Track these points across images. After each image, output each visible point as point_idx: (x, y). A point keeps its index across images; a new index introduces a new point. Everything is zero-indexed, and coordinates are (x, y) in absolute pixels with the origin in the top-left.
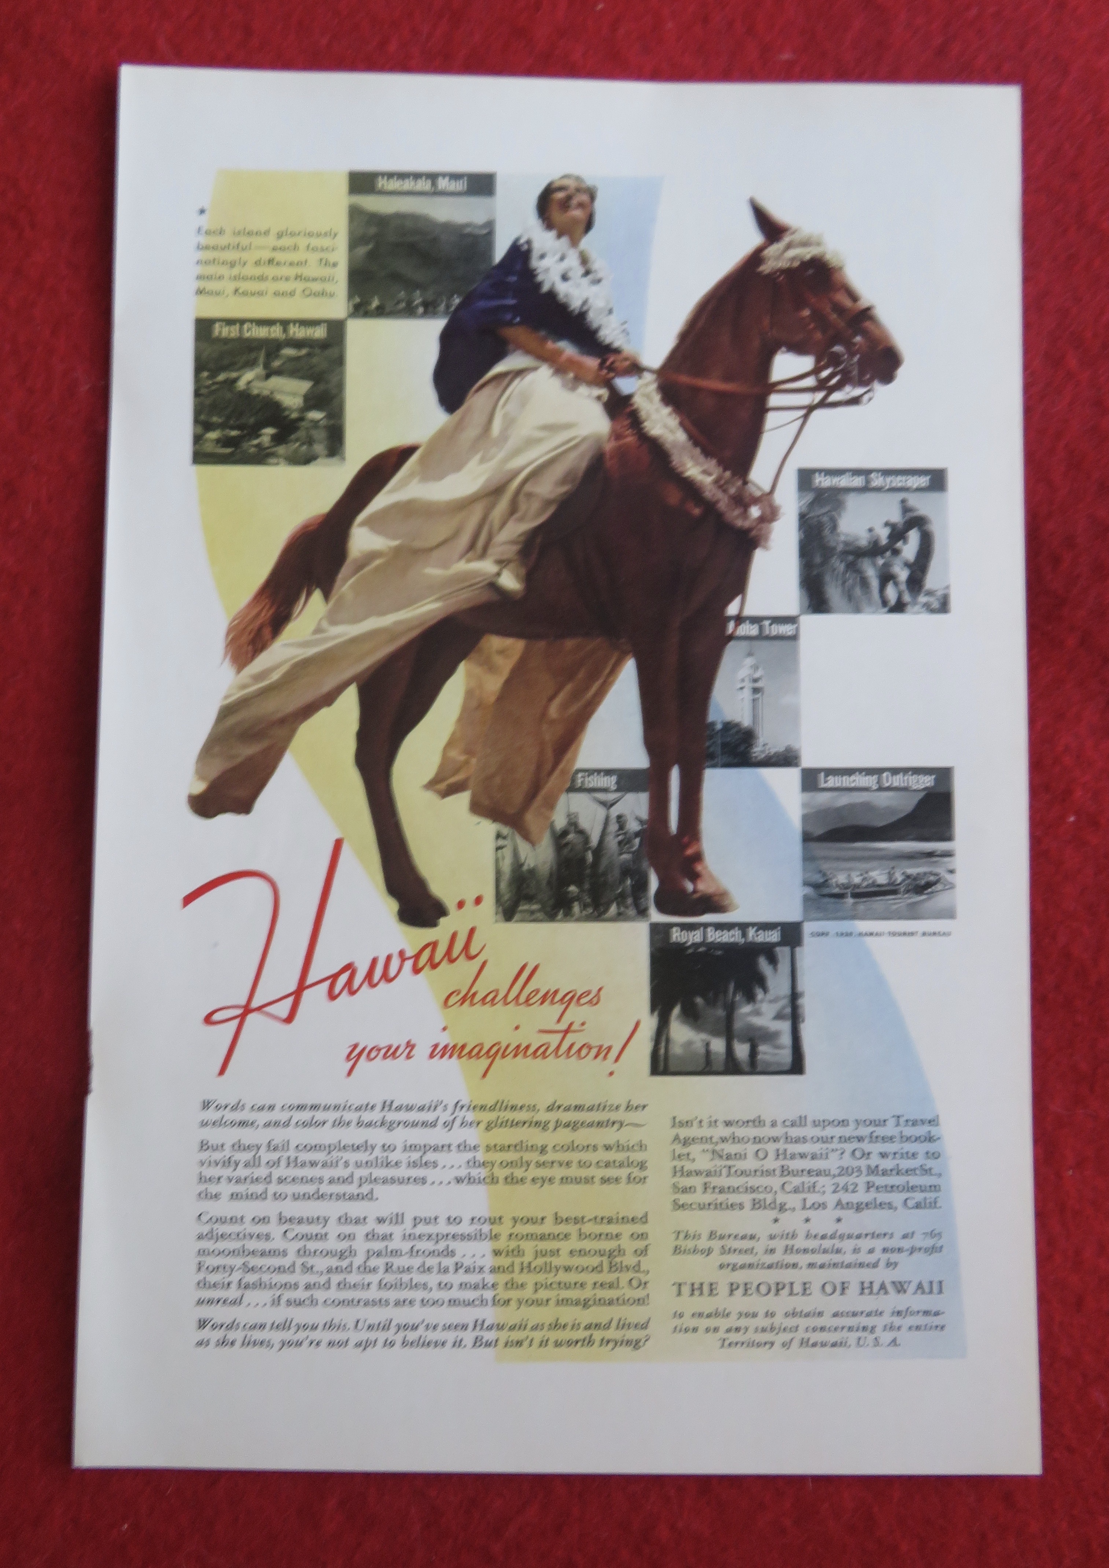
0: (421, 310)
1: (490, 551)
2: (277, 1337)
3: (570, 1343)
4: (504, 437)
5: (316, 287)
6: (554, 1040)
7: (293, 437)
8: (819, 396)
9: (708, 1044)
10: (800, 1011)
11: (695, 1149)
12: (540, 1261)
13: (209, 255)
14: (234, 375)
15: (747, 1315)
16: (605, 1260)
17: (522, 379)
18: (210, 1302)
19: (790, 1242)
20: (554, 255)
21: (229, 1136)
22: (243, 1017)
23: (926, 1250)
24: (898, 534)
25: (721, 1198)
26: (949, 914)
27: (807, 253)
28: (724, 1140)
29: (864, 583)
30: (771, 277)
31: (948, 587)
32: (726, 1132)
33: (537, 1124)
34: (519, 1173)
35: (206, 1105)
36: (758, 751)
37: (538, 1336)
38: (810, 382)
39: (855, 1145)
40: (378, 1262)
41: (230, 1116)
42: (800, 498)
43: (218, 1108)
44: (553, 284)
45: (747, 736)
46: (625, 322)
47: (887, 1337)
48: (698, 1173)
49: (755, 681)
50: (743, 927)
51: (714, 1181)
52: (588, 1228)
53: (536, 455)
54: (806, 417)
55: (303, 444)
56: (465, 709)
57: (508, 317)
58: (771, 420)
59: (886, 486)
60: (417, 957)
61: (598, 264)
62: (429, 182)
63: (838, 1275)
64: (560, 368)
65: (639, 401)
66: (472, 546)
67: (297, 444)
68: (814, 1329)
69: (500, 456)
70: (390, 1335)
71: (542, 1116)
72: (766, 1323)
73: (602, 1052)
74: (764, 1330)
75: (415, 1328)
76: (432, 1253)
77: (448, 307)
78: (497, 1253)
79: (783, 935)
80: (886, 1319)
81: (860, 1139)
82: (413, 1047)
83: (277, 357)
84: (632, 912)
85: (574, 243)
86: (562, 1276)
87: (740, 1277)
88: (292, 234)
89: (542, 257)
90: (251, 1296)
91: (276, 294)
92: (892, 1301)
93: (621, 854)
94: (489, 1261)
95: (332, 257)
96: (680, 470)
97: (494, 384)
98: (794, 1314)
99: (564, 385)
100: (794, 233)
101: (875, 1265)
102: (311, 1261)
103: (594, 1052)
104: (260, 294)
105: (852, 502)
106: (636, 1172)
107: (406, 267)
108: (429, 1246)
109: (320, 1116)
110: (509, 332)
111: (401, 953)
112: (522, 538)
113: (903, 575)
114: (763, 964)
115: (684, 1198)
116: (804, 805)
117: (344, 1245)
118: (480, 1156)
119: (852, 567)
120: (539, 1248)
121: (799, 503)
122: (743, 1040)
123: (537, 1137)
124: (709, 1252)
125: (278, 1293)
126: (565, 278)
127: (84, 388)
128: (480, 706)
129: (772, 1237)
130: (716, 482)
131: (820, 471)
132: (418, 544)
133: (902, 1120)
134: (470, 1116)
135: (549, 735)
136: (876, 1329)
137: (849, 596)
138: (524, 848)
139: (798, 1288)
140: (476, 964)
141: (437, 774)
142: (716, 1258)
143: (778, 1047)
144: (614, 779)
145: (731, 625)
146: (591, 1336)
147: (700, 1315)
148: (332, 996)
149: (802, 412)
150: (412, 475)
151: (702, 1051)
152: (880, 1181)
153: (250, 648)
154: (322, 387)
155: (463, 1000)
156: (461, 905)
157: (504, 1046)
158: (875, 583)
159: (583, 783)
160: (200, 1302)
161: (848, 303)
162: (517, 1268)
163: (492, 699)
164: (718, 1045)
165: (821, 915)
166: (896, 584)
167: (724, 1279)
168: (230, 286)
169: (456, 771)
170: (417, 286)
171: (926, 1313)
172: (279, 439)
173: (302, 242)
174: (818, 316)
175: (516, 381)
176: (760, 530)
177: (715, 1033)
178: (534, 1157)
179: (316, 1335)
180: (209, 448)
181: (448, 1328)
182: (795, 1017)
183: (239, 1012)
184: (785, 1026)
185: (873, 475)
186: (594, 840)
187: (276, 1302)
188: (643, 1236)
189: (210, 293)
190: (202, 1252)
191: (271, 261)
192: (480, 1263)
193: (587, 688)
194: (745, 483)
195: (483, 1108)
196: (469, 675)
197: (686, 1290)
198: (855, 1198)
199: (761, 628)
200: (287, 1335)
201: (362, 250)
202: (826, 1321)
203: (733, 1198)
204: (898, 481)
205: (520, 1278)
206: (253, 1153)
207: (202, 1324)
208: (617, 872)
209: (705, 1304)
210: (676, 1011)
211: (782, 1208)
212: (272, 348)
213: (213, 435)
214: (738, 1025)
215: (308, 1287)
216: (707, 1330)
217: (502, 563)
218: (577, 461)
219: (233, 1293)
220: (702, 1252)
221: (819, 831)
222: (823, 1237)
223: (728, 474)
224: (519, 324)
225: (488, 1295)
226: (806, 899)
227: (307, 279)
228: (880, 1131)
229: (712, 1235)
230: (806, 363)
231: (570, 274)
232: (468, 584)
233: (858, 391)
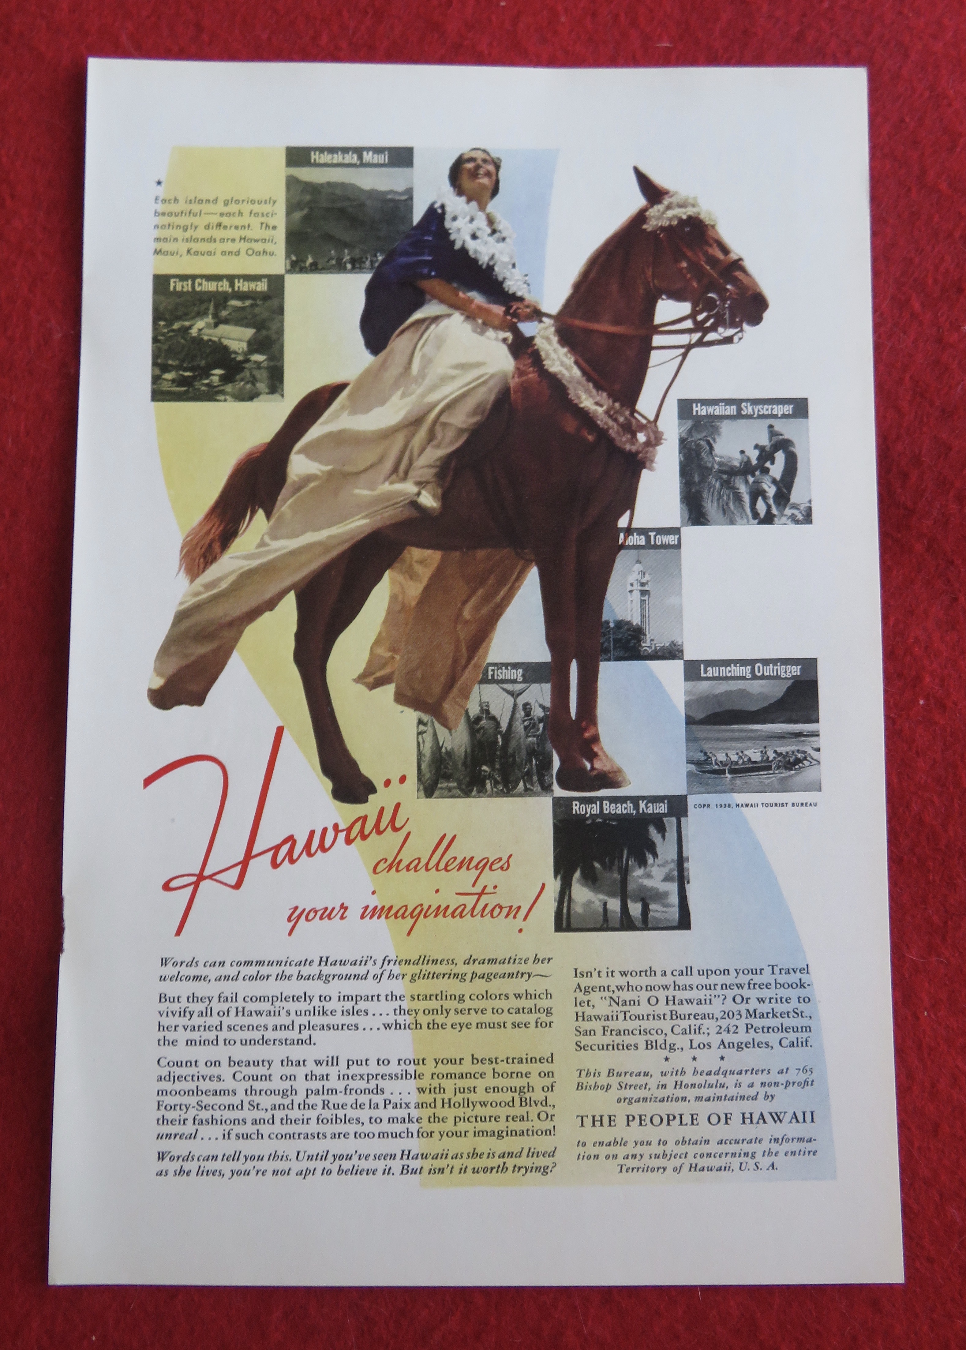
0: (349, 266)
1: (411, 474)
2: (227, 1167)
3: (485, 1170)
4: (423, 374)
5: (259, 247)
6: (470, 901)
7: (238, 377)
8: (696, 336)
9: (605, 904)
10: (686, 874)
11: (595, 997)
12: (459, 1097)
13: (166, 220)
14: (187, 324)
15: (642, 1143)
16: (516, 1096)
17: (437, 325)
18: (169, 1136)
19: (679, 1078)
20: (464, 218)
21: (184, 989)
22: (196, 885)
23: (799, 1084)
24: (766, 455)
25: (618, 1039)
26: (817, 787)
27: (683, 213)
28: (620, 988)
29: (738, 498)
30: (653, 234)
31: (810, 502)
32: (622, 981)
33: (456, 976)
34: (440, 1019)
35: (164, 962)
36: (646, 645)
37: (457, 1163)
38: (689, 324)
39: (736, 991)
40: (317, 1100)
41: (185, 971)
42: (680, 425)
43: (175, 964)
44: (464, 241)
45: (638, 633)
46: (526, 275)
47: (765, 1162)
48: (598, 1018)
49: (643, 584)
50: (635, 800)
51: (612, 1024)
52: (502, 1067)
53: (450, 390)
54: (684, 356)
55: (248, 383)
56: (389, 612)
57: (425, 271)
58: (655, 357)
59: (754, 414)
60: (349, 830)
61: (503, 224)
62: (355, 156)
63: (721, 1107)
64: (470, 316)
65: (539, 342)
66: (395, 470)
67: (242, 383)
68: (702, 1156)
69: (419, 391)
70: (327, 1164)
71: (461, 969)
72: (660, 1150)
73: (512, 911)
74: (657, 1157)
75: (349, 1157)
76: (363, 1092)
77: (372, 263)
78: (421, 1090)
79: (669, 808)
80: (765, 1145)
81: (740, 986)
82: (346, 908)
83: (225, 308)
84: (537, 788)
85: (482, 207)
86: (480, 1111)
87: (636, 1109)
88: (237, 202)
89: (455, 219)
90: (204, 1131)
91: (224, 253)
92: (771, 1129)
93: (527, 737)
94: (414, 1098)
95: (272, 221)
96: (575, 402)
97: (413, 329)
98: (684, 1142)
99: (474, 331)
100: (671, 197)
101: (755, 1098)
102: (257, 1099)
103: (505, 911)
104: (209, 253)
105: (726, 427)
106: (543, 1017)
107: (337, 230)
108: (362, 1084)
109: (264, 970)
110: (426, 284)
111: (336, 827)
112: (438, 463)
113: (771, 491)
114: (653, 833)
115: (585, 1040)
116: (687, 693)
117: (286, 1085)
118: (405, 1005)
119: (727, 484)
120: (457, 1087)
121: (679, 430)
122: (635, 901)
123: (455, 987)
124: (609, 1086)
125: (228, 1128)
126: (474, 237)
127: (58, 336)
128: (404, 608)
129: (663, 1074)
130: (607, 412)
131: (697, 401)
132: (348, 468)
133: (777, 970)
134: (397, 970)
135: (463, 633)
136: (756, 1155)
137: (725, 511)
138: (442, 733)
139: (687, 1119)
140: (402, 834)
141: (365, 670)
142: (615, 1093)
143: (668, 906)
144: (520, 671)
145: (622, 536)
146: (504, 1163)
147: (601, 1144)
148: (275, 865)
149: (682, 351)
150: (343, 408)
151: (601, 910)
152: (757, 1023)
153: (202, 560)
154: (264, 332)
155: (391, 866)
156: (387, 783)
157: (425, 908)
158: (747, 498)
159: (493, 676)
160: (160, 1137)
161: (721, 256)
162: (439, 1103)
163: (414, 603)
164: (614, 905)
165: (703, 789)
166: (765, 499)
167: (621, 1112)
168: (184, 247)
169: (383, 666)
170: (346, 245)
171: (801, 1140)
172: (226, 379)
173: (246, 208)
174: (695, 267)
175: (433, 326)
176: (647, 453)
177: (612, 894)
178: (452, 1005)
179: (261, 1165)
180: (166, 386)
181: (377, 1157)
182: (682, 879)
183: (194, 879)
184: (673, 887)
185: (744, 404)
186: (504, 726)
187: (226, 1136)
188: (550, 1074)
189: (166, 253)
190: (160, 1092)
191: (219, 225)
192: (406, 1099)
193: (497, 593)
194: (633, 411)
195: (408, 962)
196: (393, 582)
197: (588, 1122)
198: (735, 1039)
199: (648, 539)
200: (236, 1166)
201: (298, 215)
202: (713, 1148)
203: (629, 1039)
204: (765, 410)
205: (440, 1112)
206: (206, 1005)
207: (161, 1156)
208: (524, 752)
209: (606, 1133)
210: (577, 874)
211: (672, 1048)
212: (221, 300)
213: (169, 376)
214: (631, 886)
215: (255, 1122)
216: (607, 1157)
217: (421, 484)
218: (487, 395)
219: (189, 1128)
220: (602, 1087)
221: (700, 715)
222: (709, 1073)
223: (617, 405)
224: (434, 277)
225: (414, 1128)
226: (690, 775)
227: (250, 240)
228: (757, 979)
229: (610, 1072)
230: (685, 308)
231: (478, 234)
232: (390, 503)
233: (730, 332)
